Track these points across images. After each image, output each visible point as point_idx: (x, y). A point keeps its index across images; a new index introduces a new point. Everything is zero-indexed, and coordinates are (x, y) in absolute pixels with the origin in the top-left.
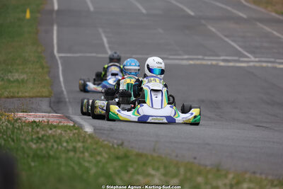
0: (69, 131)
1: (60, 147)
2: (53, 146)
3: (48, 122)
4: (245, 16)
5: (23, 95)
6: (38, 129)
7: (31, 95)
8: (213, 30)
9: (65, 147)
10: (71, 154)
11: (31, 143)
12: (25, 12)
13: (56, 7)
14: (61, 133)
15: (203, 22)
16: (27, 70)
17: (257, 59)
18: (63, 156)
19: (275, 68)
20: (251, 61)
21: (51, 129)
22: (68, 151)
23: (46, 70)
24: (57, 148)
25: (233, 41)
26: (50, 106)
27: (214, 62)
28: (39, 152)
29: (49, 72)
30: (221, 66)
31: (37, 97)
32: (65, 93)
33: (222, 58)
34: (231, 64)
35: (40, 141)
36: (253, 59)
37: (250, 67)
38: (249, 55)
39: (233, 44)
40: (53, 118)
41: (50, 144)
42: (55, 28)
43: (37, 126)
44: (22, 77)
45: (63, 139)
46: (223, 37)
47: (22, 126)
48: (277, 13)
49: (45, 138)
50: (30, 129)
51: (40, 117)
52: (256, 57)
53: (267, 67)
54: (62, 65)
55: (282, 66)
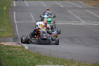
0: (20, 49)
1: (17, 54)
2: (14, 54)
3: (13, 45)
4: (81, 7)
5: (4, 36)
6: (9, 48)
7: (7, 36)
8: (70, 12)
9: (18, 54)
10: (21, 56)
11: (6, 53)
12: (4, 7)
13: (15, 5)
14: (17, 49)
15: (66, 9)
16: (5, 27)
17: (85, 22)
18: (18, 57)
19: (92, 25)
21: (14, 48)
22: (20, 55)
23: (11, 27)
24: (16, 54)
25: (77, 16)
26: (13, 40)
27: (70, 24)
28: (9, 56)
29: (13, 28)
31: (8, 37)
32: (18, 35)
33: (73, 22)
34: (76, 24)
35: (10, 52)
36: (84, 22)
37: (83, 25)
40: (14, 44)
41: (13, 53)
42: (15, 13)
43: (9, 47)
44: (3, 30)
45: (18, 51)
46: (73, 15)
47: (3, 47)
48: (92, 6)
49: (11, 51)
50: (6, 48)
51: (10, 44)
52: (85, 21)
53: (89, 25)
54: (17, 25)
55: (94, 24)
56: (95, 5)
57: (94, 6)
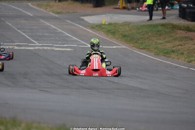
4: (32, 15)
8: (10, 24)
15: (3, 19)
17: (40, 45)
19: (53, 50)
20: (36, 46)
25: (24, 32)
27: (11, 47)
30: (16, 50)
33: (16, 44)
34: (22, 48)
36: (38, 44)
37: (34, 49)
38: (35, 42)
39: (23, 34)
46: (16, 29)
48: (53, 13)
52: (40, 43)
53: (48, 49)
55: (57, 49)
56: (58, 11)
57: (58, 13)
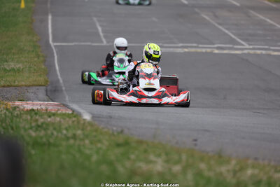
0: (67, 119)
1: (60, 134)
2: (52, 134)
3: (47, 110)
4: (238, 4)
5: (20, 84)
6: (37, 117)
7: (28, 83)
8: (207, 18)
9: (65, 135)
10: (72, 141)
11: (30, 131)
12: (20, 2)
14: (60, 122)
15: (197, 10)
16: (22, 59)
17: (251, 47)
18: (64, 143)
19: (270, 55)
20: (245, 49)
21: (50, 117)
22: (68, 138)
23: (41, 59)
24: (57, 137)
25: (227, 29)
26: (47, 95)
27: (209, 50)
28: (39, 140)
29: (45, 61)
30: (215, 54)
31: (33, 85)
32: (61, 81)
33: (216, 46)
34: (226, 52)
35: (39, 129)
36: (247, 46)
37: (245, 54)
38: (243, 43)
39: (227, 31)
40: (51, 106)
41: (49, 132)
42: (50, 17)
43: (36, 114)
44: (18, 67)
45: (63, 127)
46: (216, 25)
47: (21, 114)
49: (44, 126)
50: (29, 117)
51: (37, 105)
52: (250, 45)
53: (262, 54)
54: (57, 54)
55: (276, 53)
57: (276, 1)
